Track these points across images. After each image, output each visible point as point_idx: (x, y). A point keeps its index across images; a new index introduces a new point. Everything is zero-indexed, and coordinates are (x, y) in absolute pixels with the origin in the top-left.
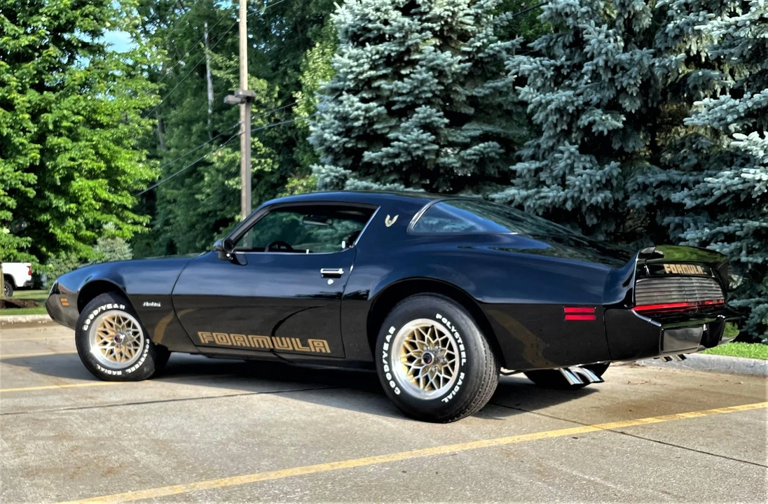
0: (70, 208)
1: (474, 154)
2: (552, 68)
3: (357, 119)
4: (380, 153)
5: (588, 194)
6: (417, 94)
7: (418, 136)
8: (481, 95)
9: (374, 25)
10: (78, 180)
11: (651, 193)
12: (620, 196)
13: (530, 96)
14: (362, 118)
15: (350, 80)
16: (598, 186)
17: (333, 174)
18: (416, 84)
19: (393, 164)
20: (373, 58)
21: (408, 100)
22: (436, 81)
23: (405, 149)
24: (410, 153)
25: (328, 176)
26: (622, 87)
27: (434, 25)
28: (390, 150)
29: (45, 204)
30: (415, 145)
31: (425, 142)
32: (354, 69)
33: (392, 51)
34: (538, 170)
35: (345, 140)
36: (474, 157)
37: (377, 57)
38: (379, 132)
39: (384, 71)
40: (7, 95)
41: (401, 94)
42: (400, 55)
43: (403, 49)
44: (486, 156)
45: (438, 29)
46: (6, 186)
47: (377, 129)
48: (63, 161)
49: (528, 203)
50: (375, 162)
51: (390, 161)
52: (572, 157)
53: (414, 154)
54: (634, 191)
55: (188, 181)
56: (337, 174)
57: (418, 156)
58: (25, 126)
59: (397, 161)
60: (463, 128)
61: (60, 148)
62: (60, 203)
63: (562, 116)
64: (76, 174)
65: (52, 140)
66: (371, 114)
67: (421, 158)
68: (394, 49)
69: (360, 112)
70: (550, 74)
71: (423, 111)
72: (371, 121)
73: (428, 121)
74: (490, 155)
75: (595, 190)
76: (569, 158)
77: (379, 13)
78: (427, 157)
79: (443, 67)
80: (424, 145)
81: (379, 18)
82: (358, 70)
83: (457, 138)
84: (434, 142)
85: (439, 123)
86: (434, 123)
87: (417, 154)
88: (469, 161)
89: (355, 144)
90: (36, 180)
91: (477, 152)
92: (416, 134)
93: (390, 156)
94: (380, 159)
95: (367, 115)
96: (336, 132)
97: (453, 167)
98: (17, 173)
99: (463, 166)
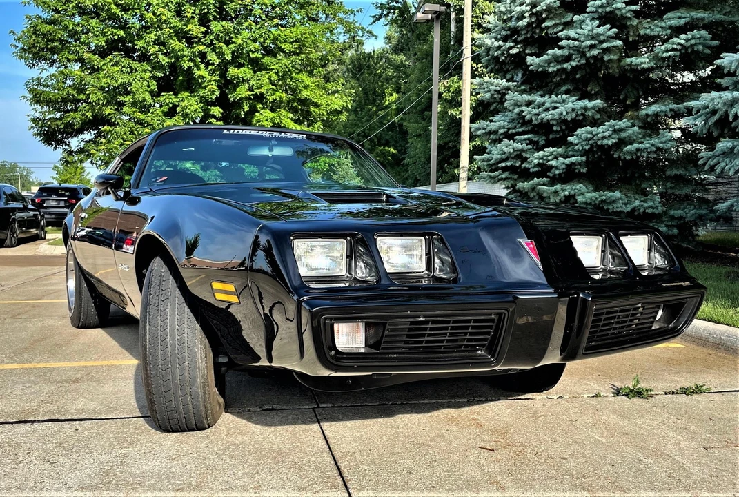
1: (673, 50)
3: (521, 17)
4: (544, 58)
7: (592, 30)
10: (262, 111)
14: (527, 15)
17: (493, 88)
19: (564, 70)
23: (577, 49)
24: (583, 54)
25: (489, 90)
28: (559, 52)
30: (588, 43)
31: (602, 38)
35: (508, 45)
36: (672, 53)
40: (184, 27)
44: (690, 50)
47: (547, 28)
48: (242, 91)
50: (541, 70)
51: (559, 67)
53: (588, 55)
55: (426, 113)
56: (498, 88)
57: (594, 56)
58: (209, 58)
59: (566, 65)
60: (664, 17)
61: (238, 78)
64: (259, 106)
65: (233, 71)
66: (538, 8)
67: (598, 60)
69: (524, 8)
72: (538, 18)
73: (608, 9)
74: (696, 48)
78: (606, 58)
80: (602, 42)
83: (653, 30)
84: (616, 37)
85: (624, 11)
86: (617, 12)
87: (592, 53)
88: (663, 59)
89: (521, 50)
90: (221, 113)
91: (675, 46)
92: (589, 28)
93: (560, 59)
94: (546, 65)
95: (534, 10)
96: (499, 37)
97: (643, 68)
98: (197, 106)
99: (658, 67)
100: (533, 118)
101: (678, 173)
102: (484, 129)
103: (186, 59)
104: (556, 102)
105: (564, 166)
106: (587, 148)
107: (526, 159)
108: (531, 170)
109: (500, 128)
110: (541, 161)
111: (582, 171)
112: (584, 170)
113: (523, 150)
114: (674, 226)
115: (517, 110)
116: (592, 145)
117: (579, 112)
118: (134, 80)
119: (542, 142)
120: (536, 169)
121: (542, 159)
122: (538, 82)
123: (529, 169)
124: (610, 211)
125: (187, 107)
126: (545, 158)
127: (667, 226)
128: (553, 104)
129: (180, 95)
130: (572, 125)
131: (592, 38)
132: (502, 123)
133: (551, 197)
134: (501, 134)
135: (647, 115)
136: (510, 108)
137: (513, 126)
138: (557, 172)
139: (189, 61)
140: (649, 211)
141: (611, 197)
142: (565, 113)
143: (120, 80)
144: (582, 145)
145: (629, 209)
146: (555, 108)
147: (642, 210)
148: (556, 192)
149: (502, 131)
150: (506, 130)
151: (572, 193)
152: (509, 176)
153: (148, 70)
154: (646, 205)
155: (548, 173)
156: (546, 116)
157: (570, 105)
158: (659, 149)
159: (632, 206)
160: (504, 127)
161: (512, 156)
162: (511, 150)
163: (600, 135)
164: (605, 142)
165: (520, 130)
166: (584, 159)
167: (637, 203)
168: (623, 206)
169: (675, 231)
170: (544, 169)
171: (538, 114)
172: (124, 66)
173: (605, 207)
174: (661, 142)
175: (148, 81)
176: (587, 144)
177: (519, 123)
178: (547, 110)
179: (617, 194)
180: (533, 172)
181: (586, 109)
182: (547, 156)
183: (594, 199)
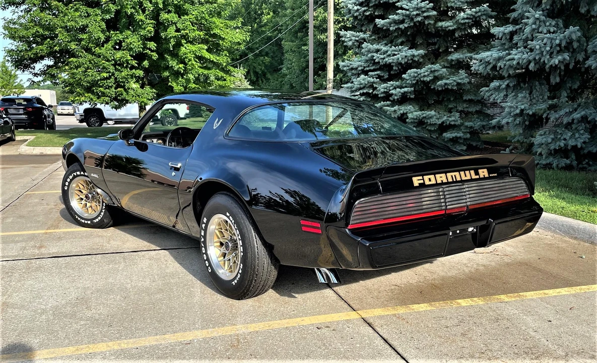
0: (180, 67)
1: (467, 18)
4: (387, 20)
5: (548, 57)
7: (417, 4)
10: (185, 45)
12: (580, 57)
16: (558, 48)
17: (353, 38)
19: (399, 28)
23: (408, 16)
24: (412, 19)
25: (351, 40)
28: (396, 17)
29: (165, 64)
30: (415, 13)
31: (424, 9)
34: (512, 34)
35: (363, 9)
36: (467, 21)
44: (478, 19)
48: (171, 31)
49: (499, 64)
50: (385, 28)
51: (397, 27)
52: (538, 23)
53: (415, 20)
55: (299, 34)
56: (357, 39)
57: (419, 21)
58: (145, 6)
59: (401, 26)
61: (168, 21)
62: (173, 63)
64: (183, 41)
67: (421, 23)
75: (555, 53)
76: (535, 23)
78: (426, 22)
80: (423, 12)
84: (433, 9)
87: (417, 20)
88: (462, 24)
89: (372, 12)
90: (155, 47)
91: (469, 16)
93: (397, 22)
94: (389, 25)
96: (357, 3)
97: (449, 30)
98: (139, 43)
99: (458, 28)
100: (380, 61)
101: (470, 98)
102: (348, 66)
103: (129, 7)
104: (395, 51)
105: (400, 94)
106: (414, 82)
107: (376, 88)
108: (379, 96)
109: (359, 66)
110: (386, 90)
111: (411, 97)
112: (413, 96)
113: (374, 82)
114: (468, 132)
115: (370, 55)
116: (417, 80)
117: (410, 58)
118: (90, 22)
119: (386, 77)
120: (382, 95)
121: (386, 88)
122: (382, 35)
123: (378, 95)
124: (429, 123)
125: (131, 43)
126: (388, 88)
127: (463, 132)
128: (393, 52)
129: (124, 33)
130: (405, 67)
131: (418, 9)
132: (360, 63)
133: (392, 114)
134: (359, 70)
135: (452, 60)
136: (366, 53)
137: (367, 65)
138: (396, 98)
139: (131, 8)
140: (453, 123)
141: (430, 114)
142: (400, 59)
143: (81, 23)
144: (411, 80)
145: (440, 122)
146: (394, 55)
147: (448, 123)
148: (395, 111)
149: (360, 68)
150: (363, 68)
151: (405, 112)
152: (365, 99)
153: (99, 14)
154: (450, 119)
155: (390, 98)
156: (389, 60)
157: (404, 54)
158: (458, 84)
159: (442, 120)
160: (361, 66)
161: (367, 86)
162: (366, 83)
163: (422, 75)
164: (425, 79)
165: (372, 68)
166: (413, 89)
167: (445, 118)
168: (437, 120)
169: (468, 136)
170: (387, 96)
171: (384, 58)
172: (83, 12)
173: (426, 121)
174: (460, 79)
175: (99, 23)
176: (414, 80)
177: (371, 63)
178: (389, 56)
179: (433, 113)
180: (381, 97)
181: (413, 56)
182: (390, 87)
183: (418, 116)
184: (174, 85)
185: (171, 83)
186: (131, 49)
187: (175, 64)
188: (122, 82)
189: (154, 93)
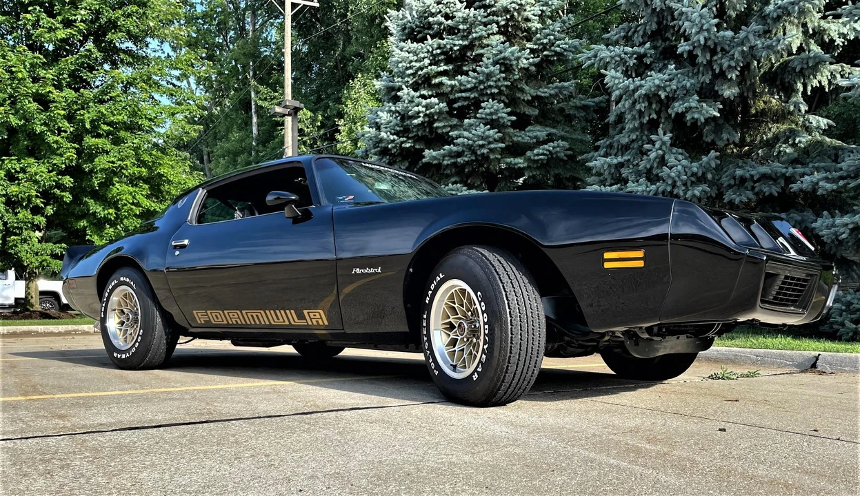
0: (109, 213)
1: (543, 154)
2: (635, 56)
3: (417, 115)
4: (442, 152)
5: (683, 188)
6: (481, 90)
7: (484, 133)
8: (547, 95)
9: (435, 19)
10: (117, 185)
11: (749, 188)
12: (713, 192)
13: (617, 81)
14: (422, 115)
15: (409, 76)
16: (693, 179)
18: (481, 78)
19: (455, 163)
20: (434, 52)
21: (472, 96)
22: (503, 75)
23: (470, 147)
24: (474, 152)
26: (721, 69)
27: (500, 19)
28: (454, 148)
29: (82, 211)
30: (481, 142)
31: (491, 140)
32: (414, 64)
33: (455, 45)
34: (621, 165)
35: (402, 139)
36: (543, 157)
37: (439, 51)
38: (440, 131)
39: (446, 68)
41: (466, 91)
42: (464, 49)
43: (466, 43)
44: (555, 156)
45: (503, 23)
46: (39, 187)
47: (437, 128)
48: (102, 162)
50: (435, 162)
51: (453, 161)
52: (665, 147)
53: (479, 152)
54: (730, 186)
57: (483, 154)
58: (61, 125)
59: (459, 160)
60: (526, 129)
61: (98, 148)
62: (98, 209)
63: (650, 104)
64: (116, 179)
65: (89, 140)
66: (432, 110)
67: (486, 157)
68: (457, 42)
69: (420, 108)
70: (632, 62)
71: (489, 106)
72: (431, 119)
73: (494, 117)
74: (559, 155)
76: (660, 149)
77: (440, 6)
78: (491, 156)
79: (510, 61)
80: (490, 143)
81: (440, 12)
82: (418, 65)
83: (523, 138)
84: (500, 140)
85: (506, 120)
86: (501, 120)
88: (536, 161)
89: (414, 145)
90: (72, 183)
91: (545, 152)
92: (482, 130)
93: (453, 154)
94: (442, 158)
95: (428, 112)
96: (393, 131)
97: (520, 167)
98: (51, 174)
99: (529, 167)
104: (452, 190)
122: (434, 172)
125: (36, 174)
129: (23, 161)
131: (483, 138)
157: (465, 192)
184: (96, 238)
185: (91, 236)
186: (36, 182)
187: (101, 209)
188: (17, 228)
189: (64, 248)
